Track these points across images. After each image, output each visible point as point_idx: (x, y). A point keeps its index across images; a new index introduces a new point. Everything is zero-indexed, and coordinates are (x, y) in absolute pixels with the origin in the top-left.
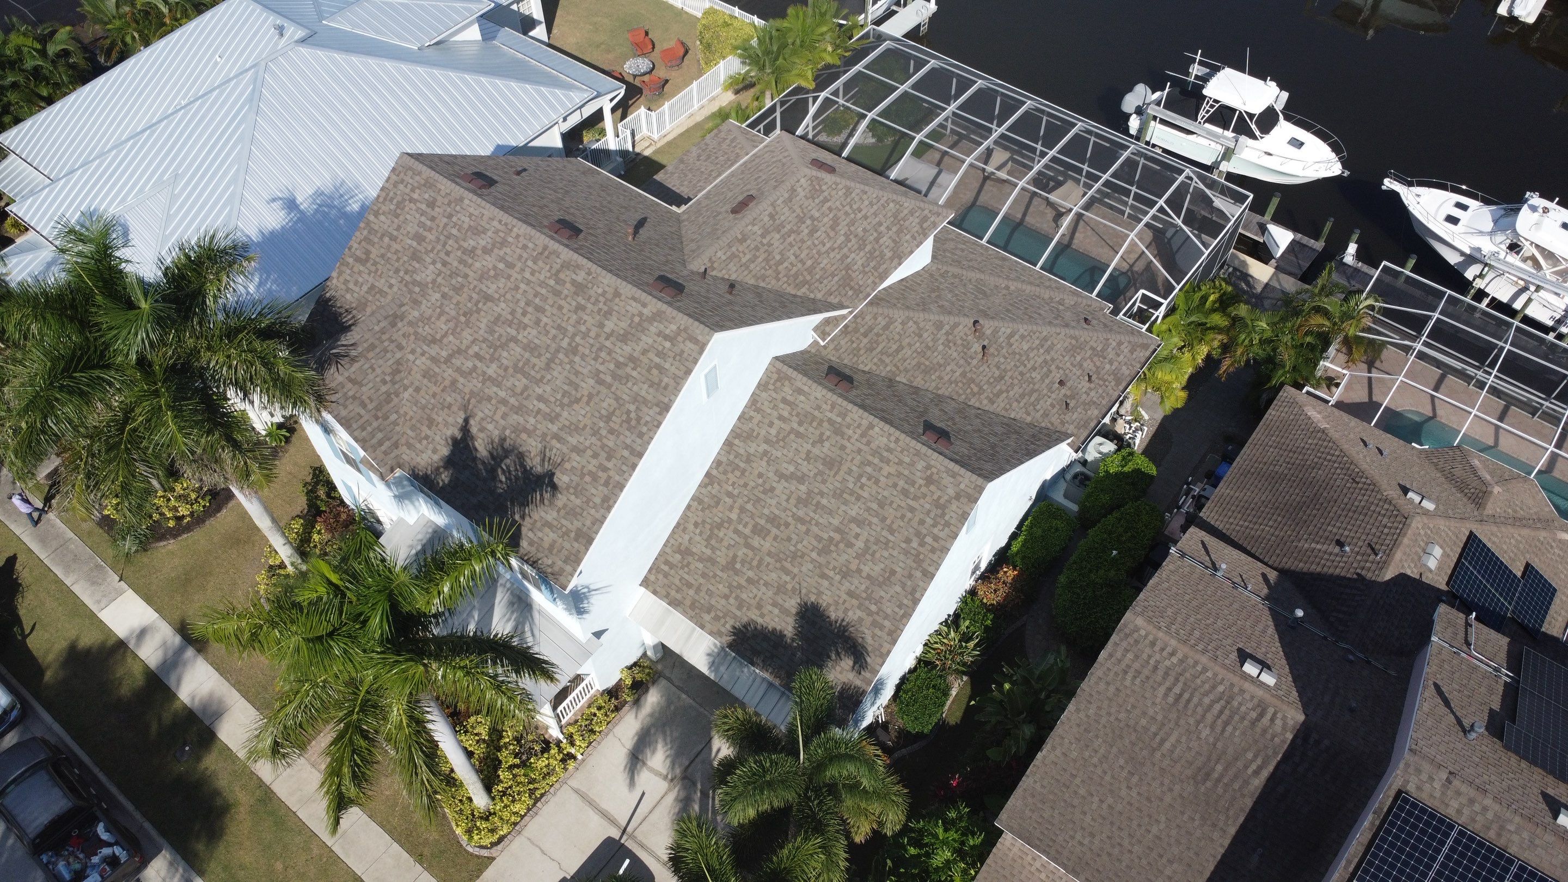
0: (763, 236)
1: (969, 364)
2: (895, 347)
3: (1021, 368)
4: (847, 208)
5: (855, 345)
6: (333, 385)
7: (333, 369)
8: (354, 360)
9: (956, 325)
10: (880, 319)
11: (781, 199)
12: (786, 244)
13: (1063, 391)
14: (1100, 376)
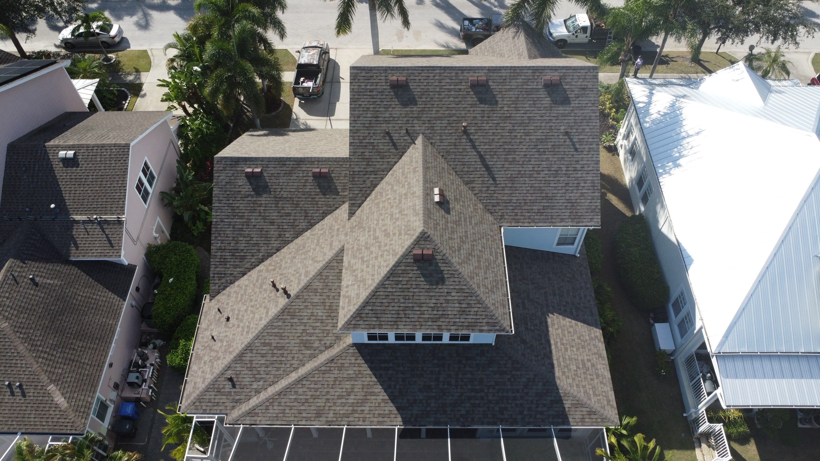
0: (409, 184)
2: (321, 241)
4: (388, 247)
9: (299, 284)
12: (397, 196)
13: (225, 316)
14: (208, 348)
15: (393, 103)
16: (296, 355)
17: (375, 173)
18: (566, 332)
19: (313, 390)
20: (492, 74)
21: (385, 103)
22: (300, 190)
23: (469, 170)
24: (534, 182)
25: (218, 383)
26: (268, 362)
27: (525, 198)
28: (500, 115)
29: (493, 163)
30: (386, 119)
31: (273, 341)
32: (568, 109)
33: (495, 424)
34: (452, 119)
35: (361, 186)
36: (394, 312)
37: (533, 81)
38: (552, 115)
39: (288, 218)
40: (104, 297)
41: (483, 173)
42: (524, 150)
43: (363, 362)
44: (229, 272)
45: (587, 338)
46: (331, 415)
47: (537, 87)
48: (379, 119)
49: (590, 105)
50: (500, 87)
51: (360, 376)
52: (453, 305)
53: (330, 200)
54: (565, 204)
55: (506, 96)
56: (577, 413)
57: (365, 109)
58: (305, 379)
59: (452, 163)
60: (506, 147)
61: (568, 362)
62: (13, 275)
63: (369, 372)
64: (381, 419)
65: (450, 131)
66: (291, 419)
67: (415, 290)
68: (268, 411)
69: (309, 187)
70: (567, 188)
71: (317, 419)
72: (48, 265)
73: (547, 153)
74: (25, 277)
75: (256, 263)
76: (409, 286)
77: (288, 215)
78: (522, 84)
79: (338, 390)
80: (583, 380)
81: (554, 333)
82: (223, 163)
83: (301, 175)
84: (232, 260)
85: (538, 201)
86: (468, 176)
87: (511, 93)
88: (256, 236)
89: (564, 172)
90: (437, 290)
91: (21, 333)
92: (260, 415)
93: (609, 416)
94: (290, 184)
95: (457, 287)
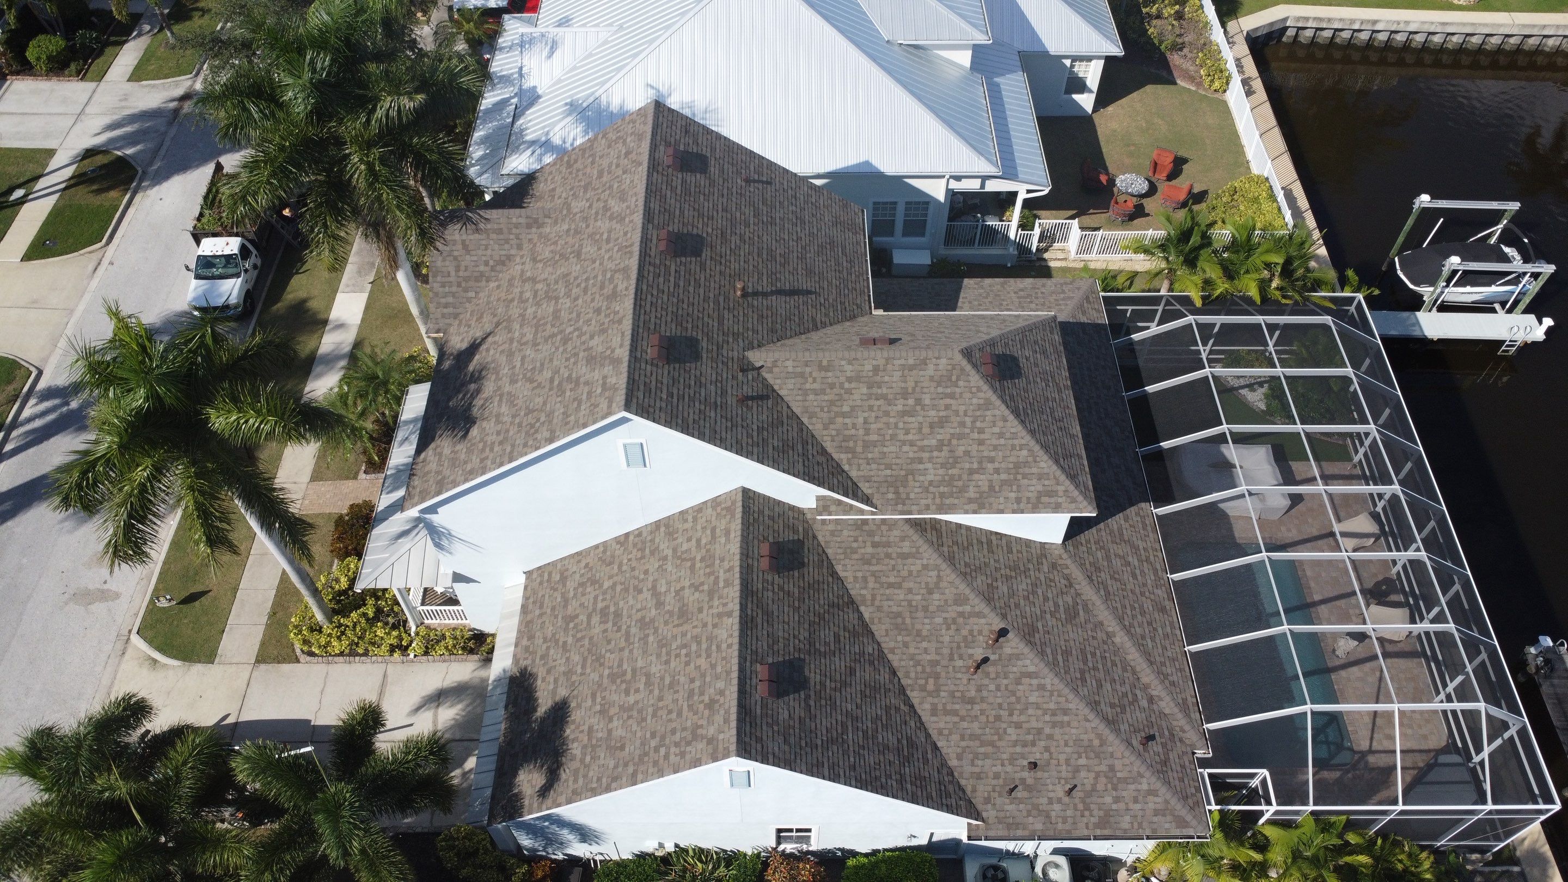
0: (849, 380)
1: (951, 659)
2: (892, 580)
3: (1004, 713)
4: (968, 420)
5: (855, 545)
6: (448, 237)
7: (458, 226)
8: (477, 230)
9: (979, 615)
10: (907, 544)
11: (902, 362)
12: (867, 403)
13: (1025, 774)
14: (1088, 800)
15: (693, 371)
16: (1090, 632)
19: (1134, 612)
20: (656, 221)
21: (692, 383)
22: (796, 604)
24: (812, 249)
25: (1153, 763)
26: (1107, 678)
27: (833, 269)
28: (719, 242)
29: (787, 283)
30: (719, 392)
31: (1076, 667)
32: (713, 163)
34: (722, 303)
37: (670, 179)
38: (721, 183)
39: (842, 639)
41: (801, 301)
42: (769, 239)
44: (936, 772)
46: (1160, 593)
47: (680, 180)
48: (719, 403)
50: (676, 221)
53: (811, 559)
55: (691, 221)
56: (1091, 313)
57: (702, 417)
58: (1122, 621)
59: (789, 333)
64: (1149, 528)
65: (741, 314)
66: (1177, 649)
68: (1176, 683)
69: (791, 586)
70: (818, 218)
71: (1169, 614)
73: (773, 216)
75: (917, 720)
78: (674, 194)
82: (747, 739)
83: (770, 594)
84: (916, 764)
86: (805, 321)
87: (686, 212)
88: (873, 707)
89: (798, 211)
90: (1026, 370)
94: (786, 620)
95: (1019, 346)
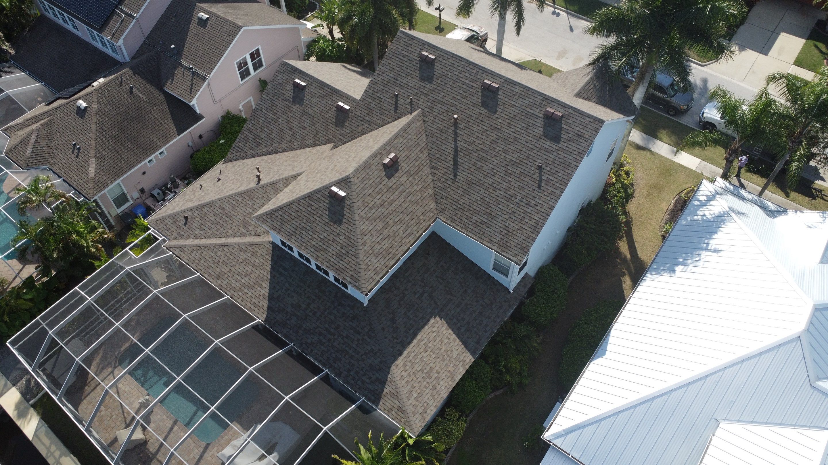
14: (193, 192)
15: (415, 74)
16: (234, 228)
17: (370, 123)
18: (438, 339)
19: (227, 258)
20: (505, 85)
21: (408, 71)
22: (323, 114)
23: (440, 157)
24: (486, 195)
25: (178, 216)
26: (215, 221)
27: (471, 205)
28: (492, 124)
29: (462, 161)
30: (402, 84)
31: (227, 208)
32: (554, 146)
33: (324, 366)
34: (452, 108)
35: (354, 128)
36: (294, 226)
37: (537, 107)
38: (536, 145)
39: (303, 131)
40: (167, 125)
41: (449, 165)
42: (494, 164)
43: (270, 259)
44: (245, 150)
45: (454, 356)
46: (225, 282)
47: (538, 114)
48: (397, 82)
49: (576, 153)
50: (506, 100)
51: (261, 267)
52: (336, 246)
53: (338, 132)
54: (501, 229)
55: (507, 110)
56: (390, 402)
57: (391, 69)
58: (227, 247)
59: (430, 145)
60: (481, 153)
61: (417, 360)
62: (122, 79)
63: (269, 269)
64: (253, 307)
65: (444, 118)
66: (201, 268)
67: (317, 218)
68: (192, 254)
69: (330, 115)
70: (512, 216)
71: (216, 279)
72: (147, 85)
73: (512, 177)
74: (128, 84)
75: (265, 153)
76: (315, 213)
77: (304, 128)
78: (526, 105)
79: (241, 268)
80: (418, 382)
81: (427, 333)
82: (285, 67)
83: (330, 102)
84: (252, 142)
85: (480, 214)
86: (437, 162)
87: (513, 109)
88: (276, 133)
89: (517, 201)
90: (332, 228)
91: (100, 117)
92: (186, 253)
93: (412, 423)
94: (318, 106)
95: (347, 234)
